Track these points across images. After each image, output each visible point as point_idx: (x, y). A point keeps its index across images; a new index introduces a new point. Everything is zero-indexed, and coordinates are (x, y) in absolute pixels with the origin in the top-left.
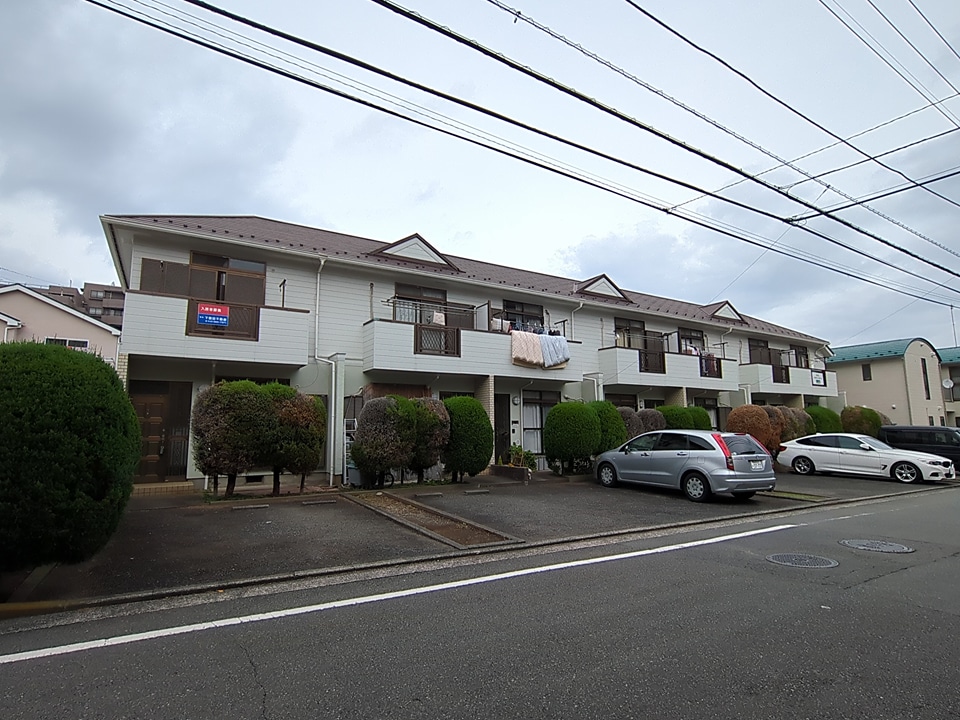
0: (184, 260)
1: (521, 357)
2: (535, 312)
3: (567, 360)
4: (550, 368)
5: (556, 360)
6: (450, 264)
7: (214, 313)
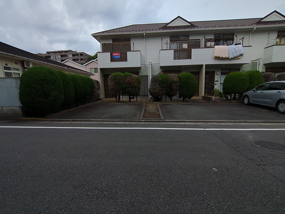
0: (111, 42)
1: (218, 56)
2: (230, 37)
3: (242, 55)
4: (232, 59)
5: (235, 55)
6: (192, 25)
7: (116, 55)
